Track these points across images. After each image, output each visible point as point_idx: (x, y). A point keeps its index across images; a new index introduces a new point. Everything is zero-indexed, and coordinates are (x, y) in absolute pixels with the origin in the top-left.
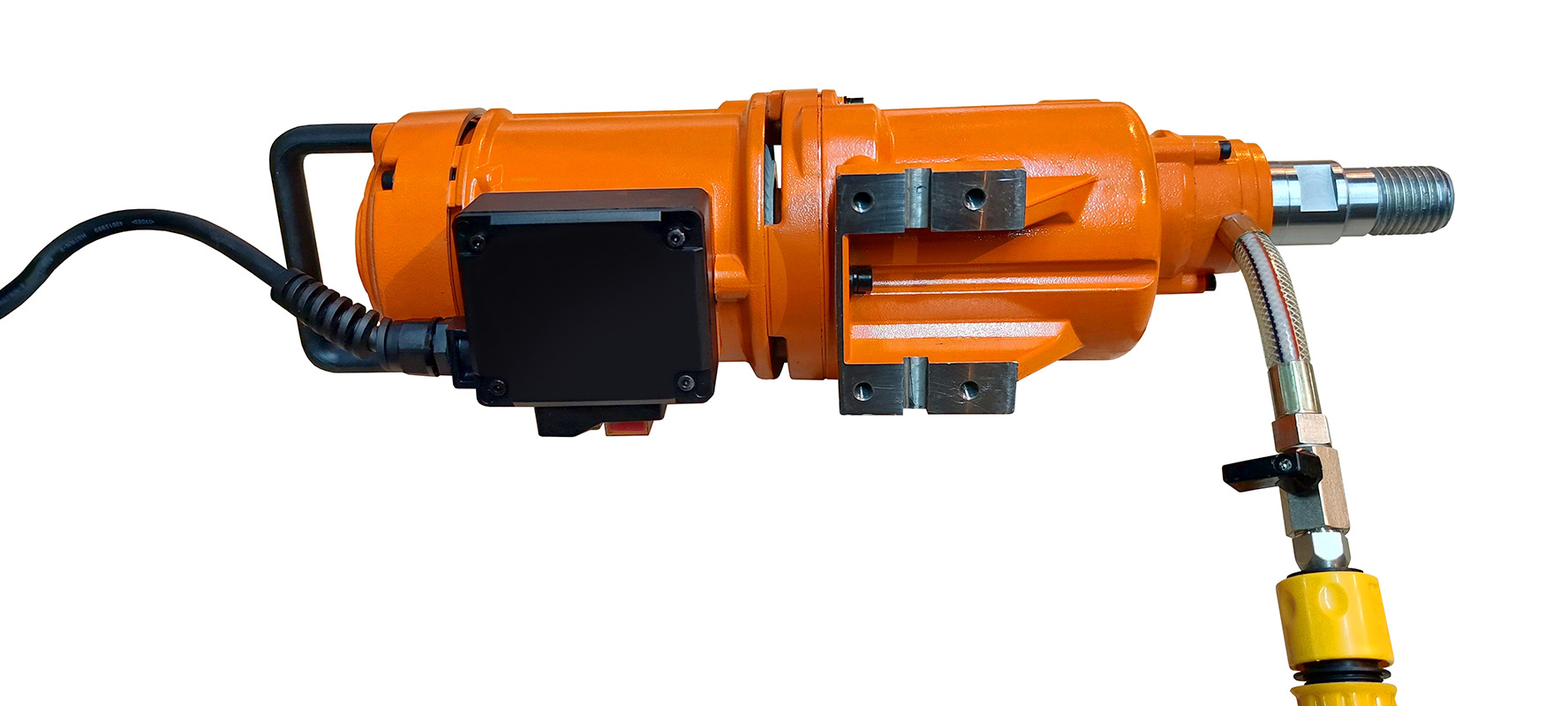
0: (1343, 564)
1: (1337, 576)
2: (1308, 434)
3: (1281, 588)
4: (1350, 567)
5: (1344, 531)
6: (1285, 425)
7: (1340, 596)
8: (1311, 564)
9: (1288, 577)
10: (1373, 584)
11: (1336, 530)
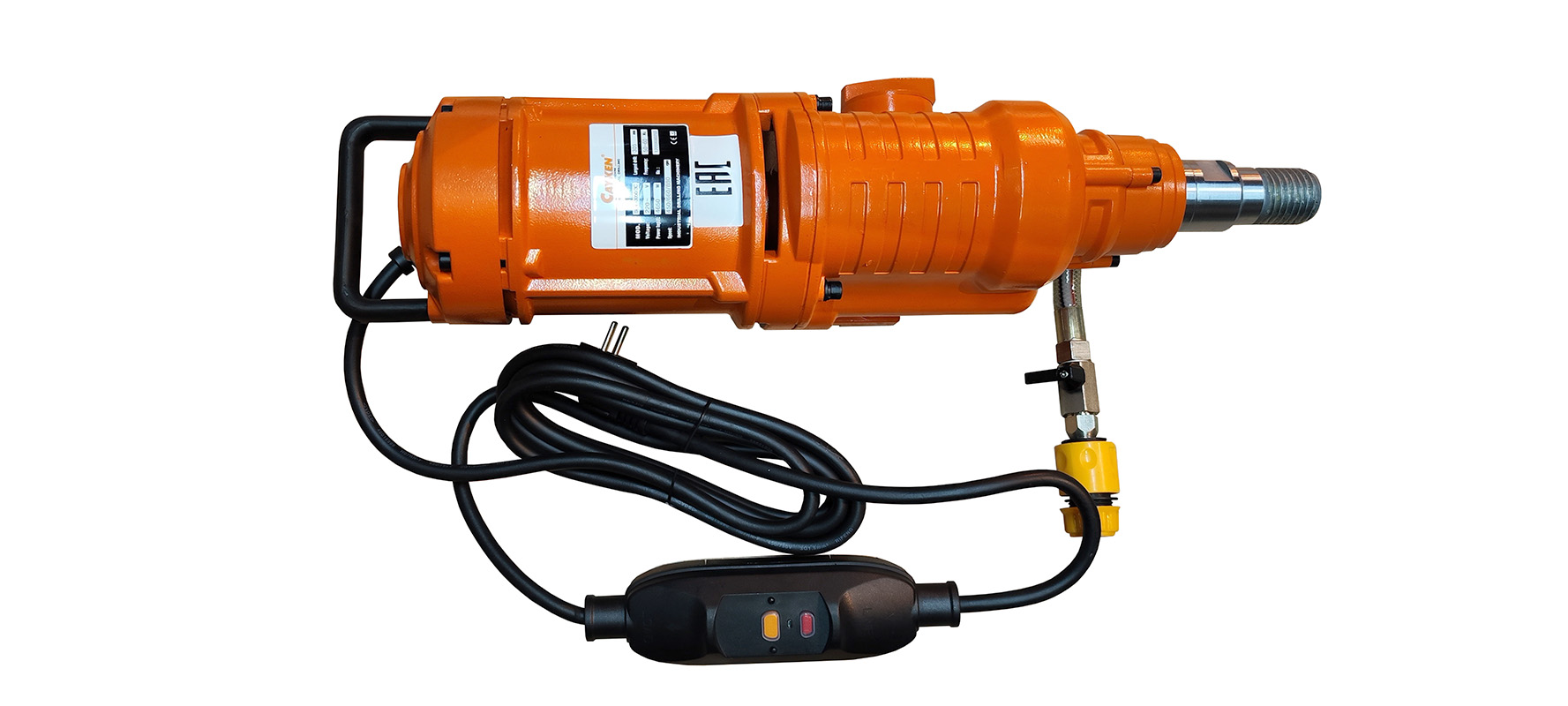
0: (1094, 436)
1: (1089, 444)
2: (1077, 354)
3: (1057, 448)
4: (1097, 436)
5: (1095, 413)
6: (1063, 348)
7: (1093, 454)
8: (1076, 436)
9: (1063, 443)
10: (1113, 447)
11: (1091, 413)
